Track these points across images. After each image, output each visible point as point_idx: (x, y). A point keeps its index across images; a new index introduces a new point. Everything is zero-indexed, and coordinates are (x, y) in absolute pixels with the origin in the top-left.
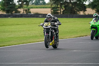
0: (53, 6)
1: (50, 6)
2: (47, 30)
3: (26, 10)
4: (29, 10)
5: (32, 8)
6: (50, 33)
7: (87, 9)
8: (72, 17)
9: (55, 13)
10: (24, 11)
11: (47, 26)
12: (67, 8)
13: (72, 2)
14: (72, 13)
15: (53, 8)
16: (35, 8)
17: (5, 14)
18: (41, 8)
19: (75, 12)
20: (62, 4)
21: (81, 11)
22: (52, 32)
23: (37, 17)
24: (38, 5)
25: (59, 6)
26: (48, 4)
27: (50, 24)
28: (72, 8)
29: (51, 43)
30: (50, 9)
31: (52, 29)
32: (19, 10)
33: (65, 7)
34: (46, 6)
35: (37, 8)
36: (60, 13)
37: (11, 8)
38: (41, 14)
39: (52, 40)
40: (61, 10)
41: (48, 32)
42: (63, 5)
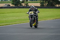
1: (39, 2)
2: (31, 16)
3: (26, 4)
4: (27, 4)
5: (30, 3)
9: (42, 6)
10: (25, 4)
11: (31, 14)
15: (41, 3)
16: (31, 3)
17: (14, 6)
19: (54, 5)
22: (34, 17)
24: (33, 1)
25: (44, 2)
28: (52, 3)
29: (33, 25)
31: (34, 15)
32: (22, 4)
35: (32, 3)
36: (45, 6)
37: (17, 3)
39: (34, 22)
41: (32, 18)
42: (47, 1)
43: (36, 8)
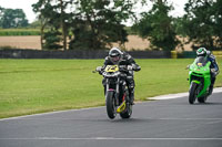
0: (46, 31)
1: (39, 30)
6: (117, 87)
7: (129, 37)
8: (93, 57)
9: (51, 47)
11: (111, 73)
12: (81, 35)
13: (93, 19)
14: (92, 46)
15: (46, 36)
18: (17, 34)
19: (100, 44)
20: (67, 26)
21: (115, 41)
22: (121, 85)
23: (7, 57)
24: (10, 27)
25: (60, 30)
26: (34, 26)
27: (117, 69)
28: (93, 34)
29: (119, 109)
30: (39, 38)
33: (75, 32)
34: (29, 30)
36: (65, 46)
38: (18, 50)
40: (65, 40)
42: (72, 28)
43: (130, 57)
